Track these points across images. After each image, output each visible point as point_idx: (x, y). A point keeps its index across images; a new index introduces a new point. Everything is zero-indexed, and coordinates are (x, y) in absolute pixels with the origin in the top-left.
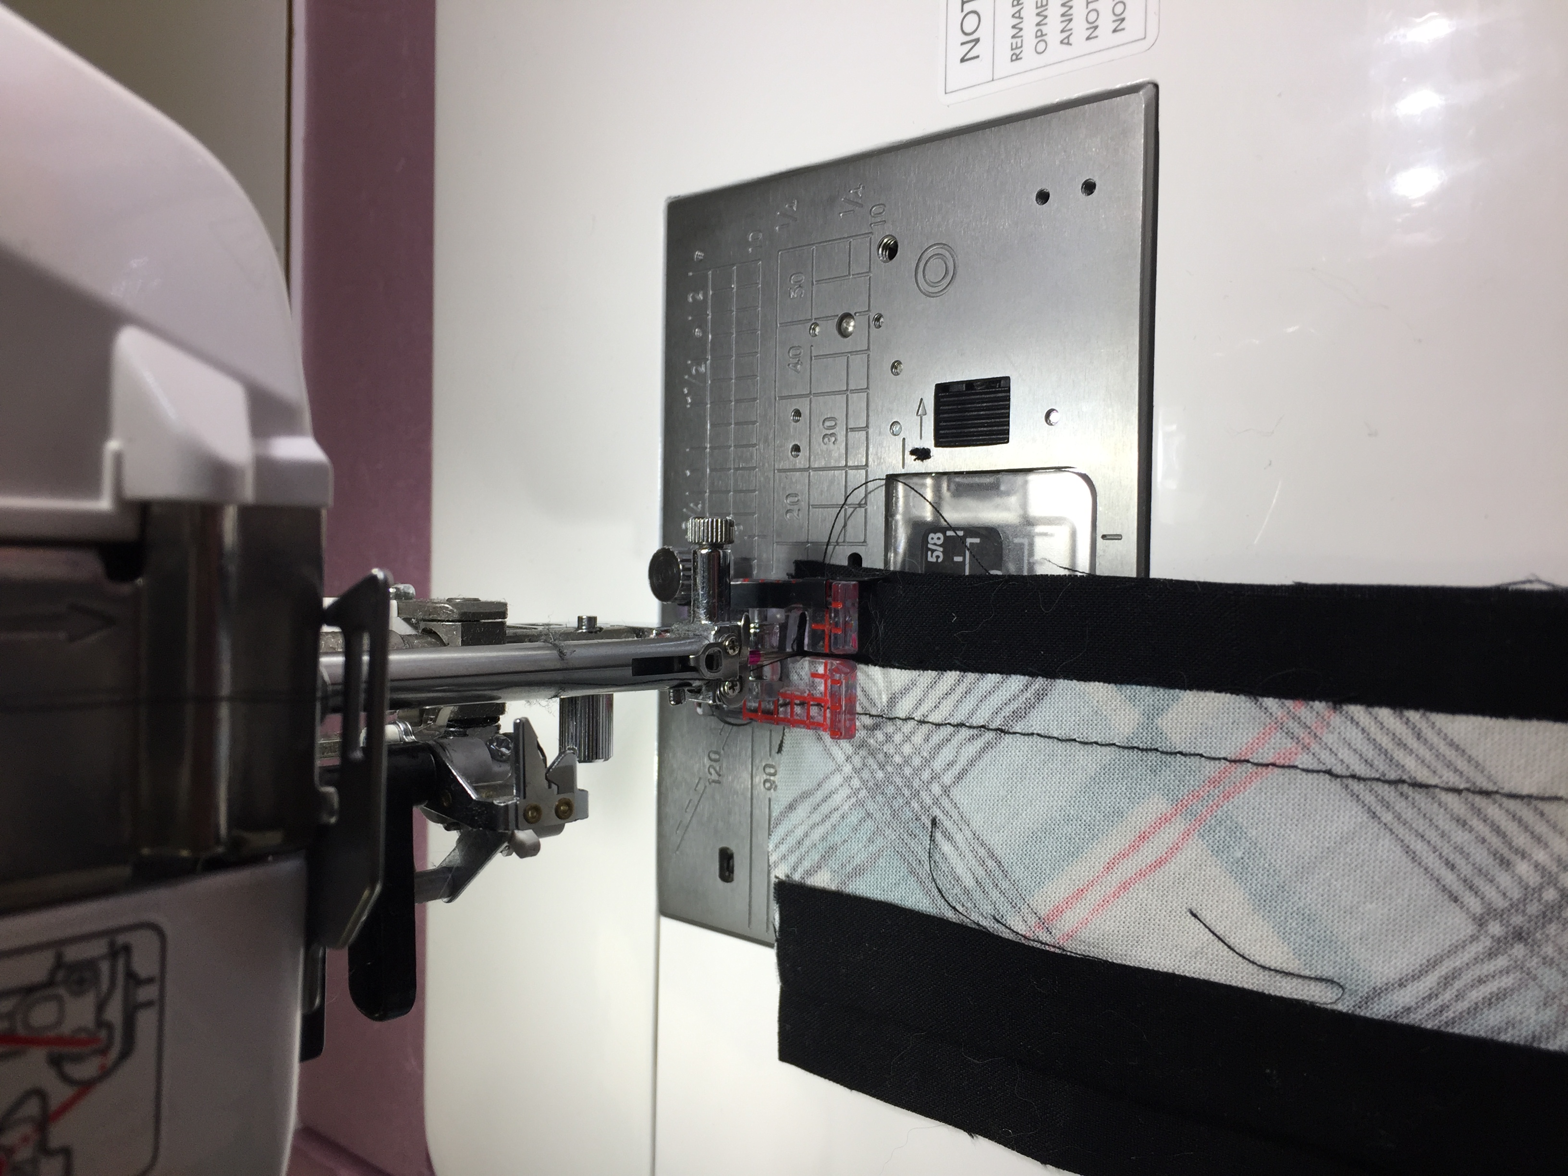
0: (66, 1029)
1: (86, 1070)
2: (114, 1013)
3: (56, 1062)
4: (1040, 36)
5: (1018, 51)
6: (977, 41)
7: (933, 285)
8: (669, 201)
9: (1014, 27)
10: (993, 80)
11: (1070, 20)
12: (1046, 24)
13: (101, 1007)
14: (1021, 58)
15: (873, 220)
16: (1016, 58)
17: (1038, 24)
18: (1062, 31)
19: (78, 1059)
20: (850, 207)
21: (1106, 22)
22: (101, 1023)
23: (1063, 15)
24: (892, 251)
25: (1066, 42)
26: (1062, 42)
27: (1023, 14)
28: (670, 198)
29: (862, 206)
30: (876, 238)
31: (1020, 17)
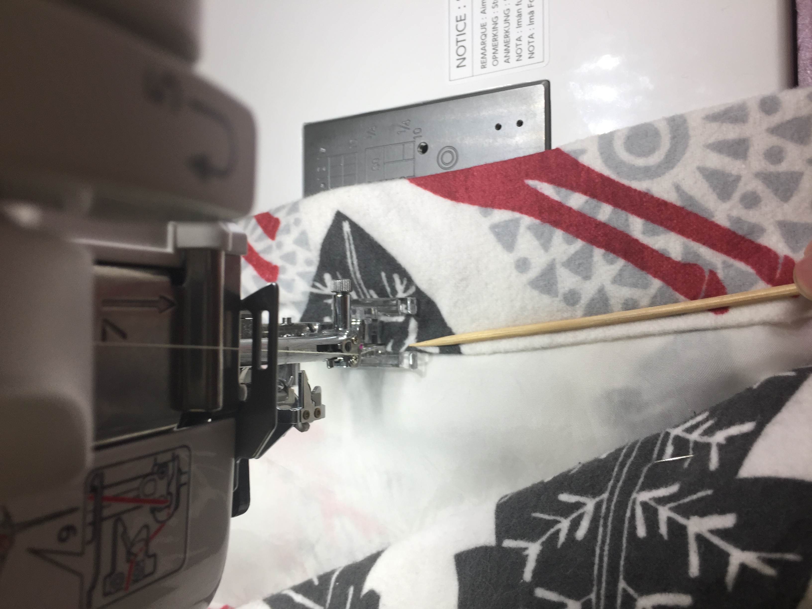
0: (157, 496)
1: (162, 516)
2: (173, 489)
3: (153, 511)
4: (495, 58)
5: (484, 64)
6: (464, 59)
7: (447, 164)
8: (305, 125)
9: (482, 54)
10: (473, 76)
11: (509, 52)
12: (497, 53)
13: (169, 484)
14: (486, 67)
15: (416, 135)
16: (484, 67)
17: (494, 53)
18: (505, 57)
19: (160, 510)
20: (403, 129)
21: (525, 54)
22: (169, 493)
23: (505, 50)
24: (424, 149)
25: (507, 61)
26: (505, 61)
27: (486, 48)
28: (305, 123)
29: (409, 129)
30: (417, 143)
31: (485, 50)
